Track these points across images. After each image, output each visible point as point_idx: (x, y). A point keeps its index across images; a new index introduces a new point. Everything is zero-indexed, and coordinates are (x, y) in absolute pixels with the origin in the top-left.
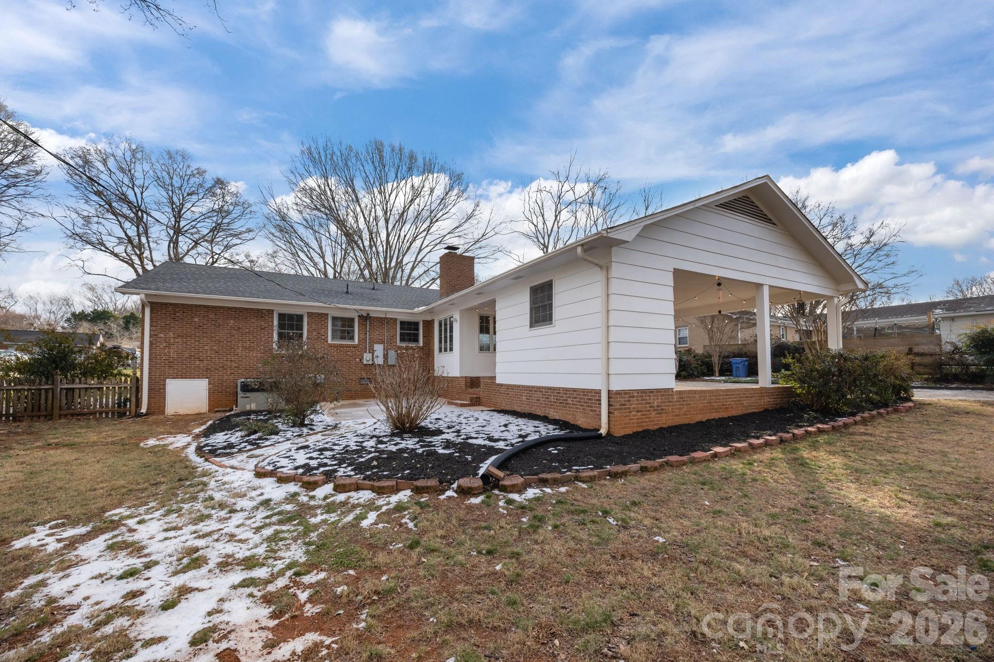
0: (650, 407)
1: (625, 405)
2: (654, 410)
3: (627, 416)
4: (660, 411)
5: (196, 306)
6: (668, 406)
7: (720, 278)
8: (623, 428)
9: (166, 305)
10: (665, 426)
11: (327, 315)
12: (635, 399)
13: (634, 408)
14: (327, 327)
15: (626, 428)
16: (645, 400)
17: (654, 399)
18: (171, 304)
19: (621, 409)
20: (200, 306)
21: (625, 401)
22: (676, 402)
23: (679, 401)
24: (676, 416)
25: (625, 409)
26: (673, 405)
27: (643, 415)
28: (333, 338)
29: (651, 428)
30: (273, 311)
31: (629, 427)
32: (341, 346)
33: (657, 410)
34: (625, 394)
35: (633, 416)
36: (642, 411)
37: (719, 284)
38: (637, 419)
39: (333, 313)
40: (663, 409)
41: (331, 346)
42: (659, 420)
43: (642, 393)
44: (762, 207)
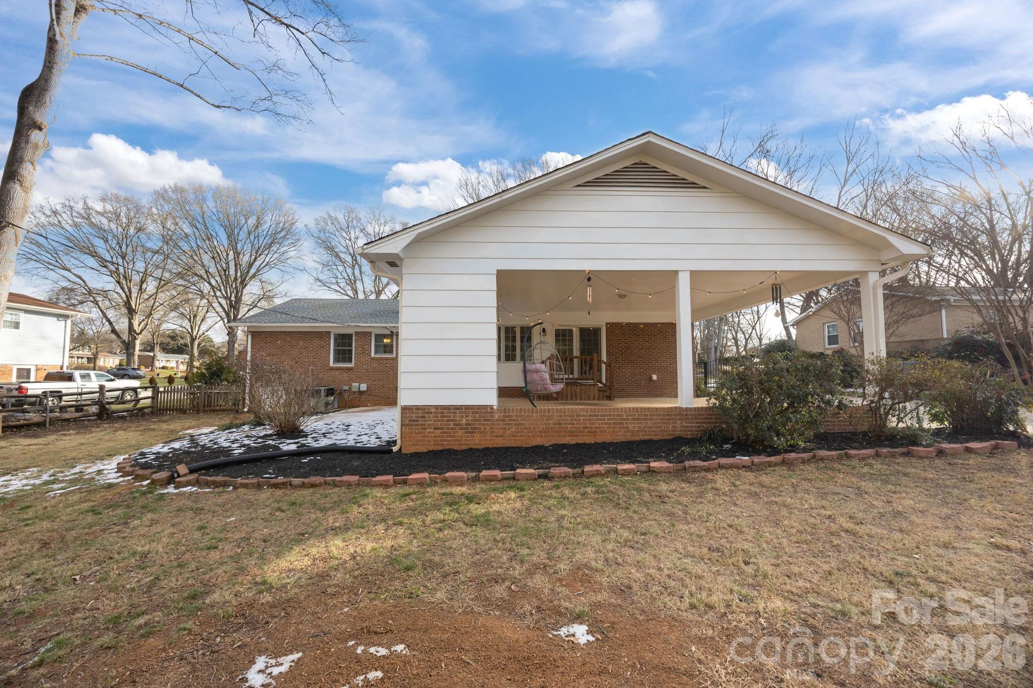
0: (456, 425)
1: (417, 421)
2: (461, 429)
3: (419, 433)
4: (470, 429)
5: (279, 332)
6: (484, 425)
7: (590, 272)
8: (414, 445)
9: (261, 332)
10: (480, 447)
11: (370, 333)
12: (431, 416)
13: (429, 425)
14: (371, 343)
15: (418, 445)
16: (446, 417)
17: (462, 417)
18: (264, 332)
19: (412, 425)
20: (281, 332)
21: (417, 417)
22: (497, 420)
23: (503, 420)
24: (497, 436)
25: (416, 425)
26: (493, 424)
27: (444, 433)
28: (376, 352)
29: (456, 448)
30: (330, 332)
31: (422, 445)
32: (381, 359)
33: (467, 428)
34: (418, 409)
35: (429, 433)
36: (443, 429)
37: (589, 279)
38: (435, 437)
39: (375, 331)
40: (476, 428)
41: (373, 359)
42: (469, 440)
43: (442, 409)
44: (672, 170)
